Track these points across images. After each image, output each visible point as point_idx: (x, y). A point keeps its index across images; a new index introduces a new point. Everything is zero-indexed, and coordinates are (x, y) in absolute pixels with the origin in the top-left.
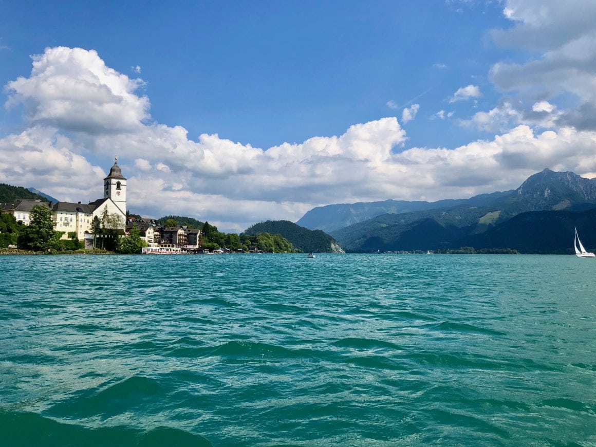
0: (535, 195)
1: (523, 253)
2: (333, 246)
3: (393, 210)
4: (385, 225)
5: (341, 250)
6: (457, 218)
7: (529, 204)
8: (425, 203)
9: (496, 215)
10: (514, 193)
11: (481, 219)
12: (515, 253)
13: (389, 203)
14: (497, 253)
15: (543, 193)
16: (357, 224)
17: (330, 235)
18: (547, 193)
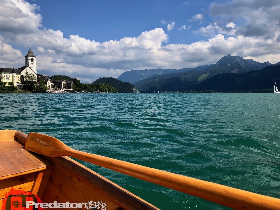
0: (223, 66)
1: (217, 92)
2: (134, 89)
3: (161, 73)
4: (157, 80)
5: (138, 91)
6: (189, 76)
7: (221, 71)
8: (175, 69)
9: (206, 75)
10: (214, 65)
11: (200, 77)
12: (214, 92)
13: (159, 70)
14: (206, 92)
15: (227, 66)
16: (145, 79)
17: (133, 84)
18: (229, 65)
